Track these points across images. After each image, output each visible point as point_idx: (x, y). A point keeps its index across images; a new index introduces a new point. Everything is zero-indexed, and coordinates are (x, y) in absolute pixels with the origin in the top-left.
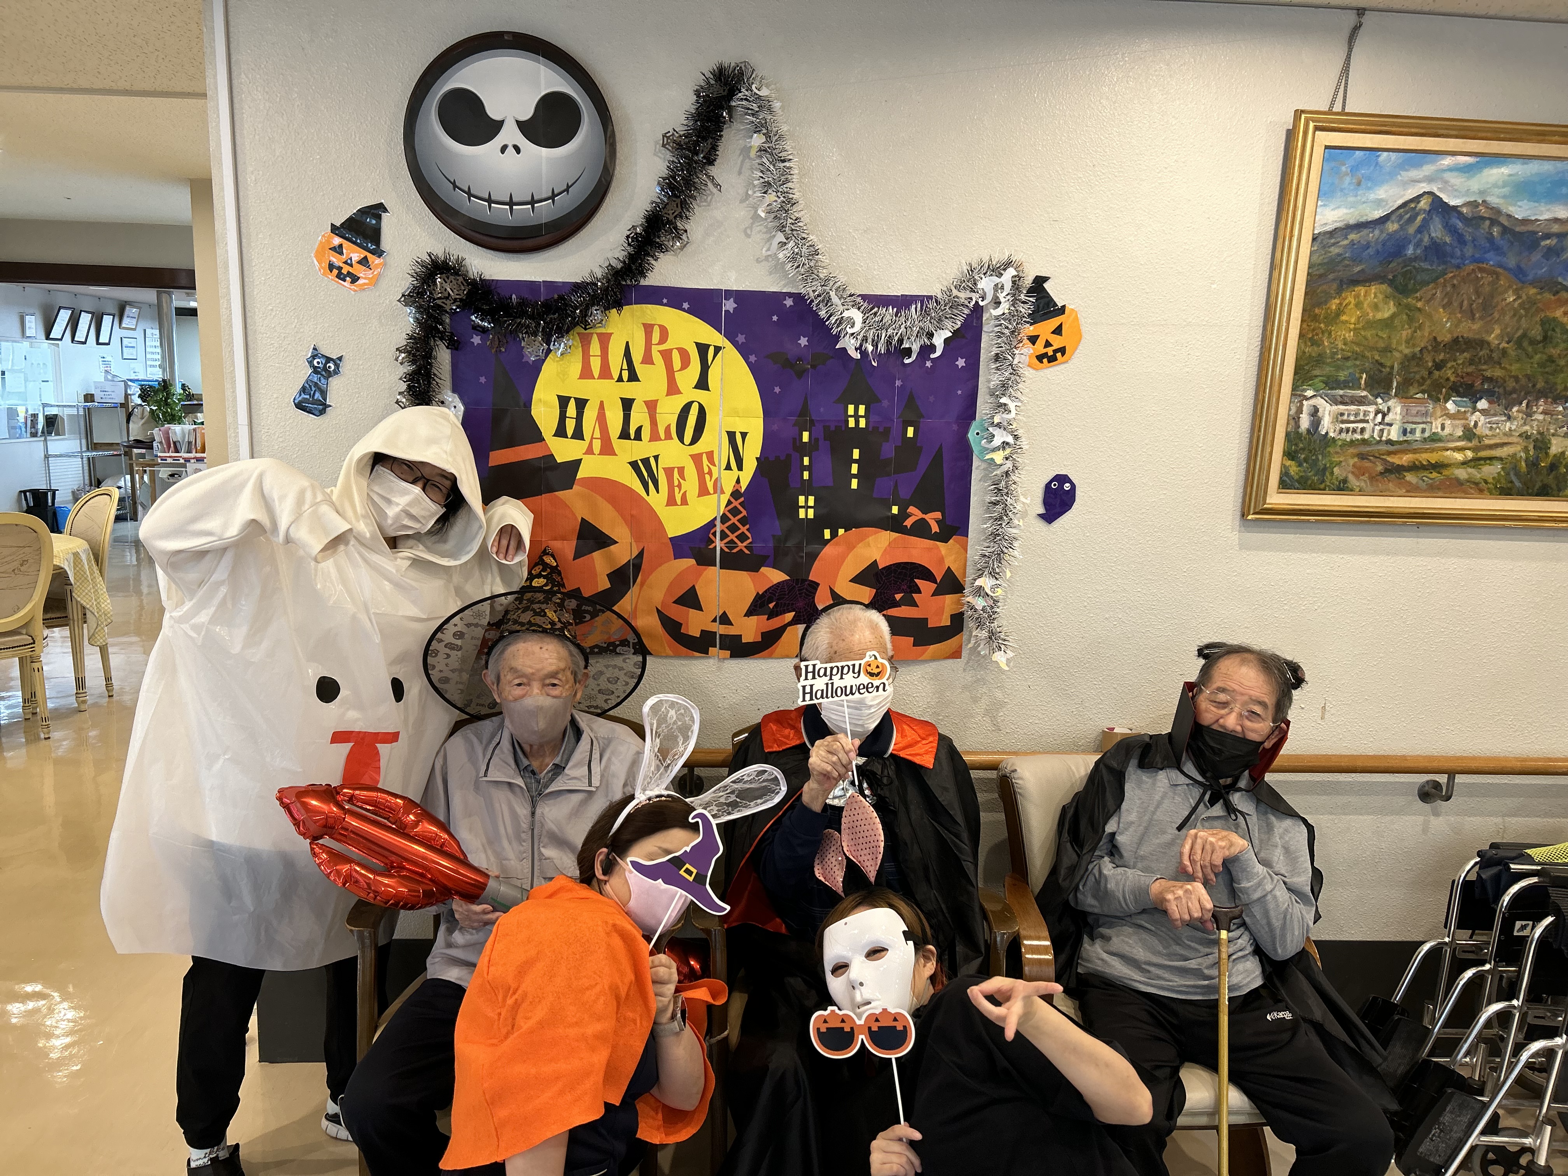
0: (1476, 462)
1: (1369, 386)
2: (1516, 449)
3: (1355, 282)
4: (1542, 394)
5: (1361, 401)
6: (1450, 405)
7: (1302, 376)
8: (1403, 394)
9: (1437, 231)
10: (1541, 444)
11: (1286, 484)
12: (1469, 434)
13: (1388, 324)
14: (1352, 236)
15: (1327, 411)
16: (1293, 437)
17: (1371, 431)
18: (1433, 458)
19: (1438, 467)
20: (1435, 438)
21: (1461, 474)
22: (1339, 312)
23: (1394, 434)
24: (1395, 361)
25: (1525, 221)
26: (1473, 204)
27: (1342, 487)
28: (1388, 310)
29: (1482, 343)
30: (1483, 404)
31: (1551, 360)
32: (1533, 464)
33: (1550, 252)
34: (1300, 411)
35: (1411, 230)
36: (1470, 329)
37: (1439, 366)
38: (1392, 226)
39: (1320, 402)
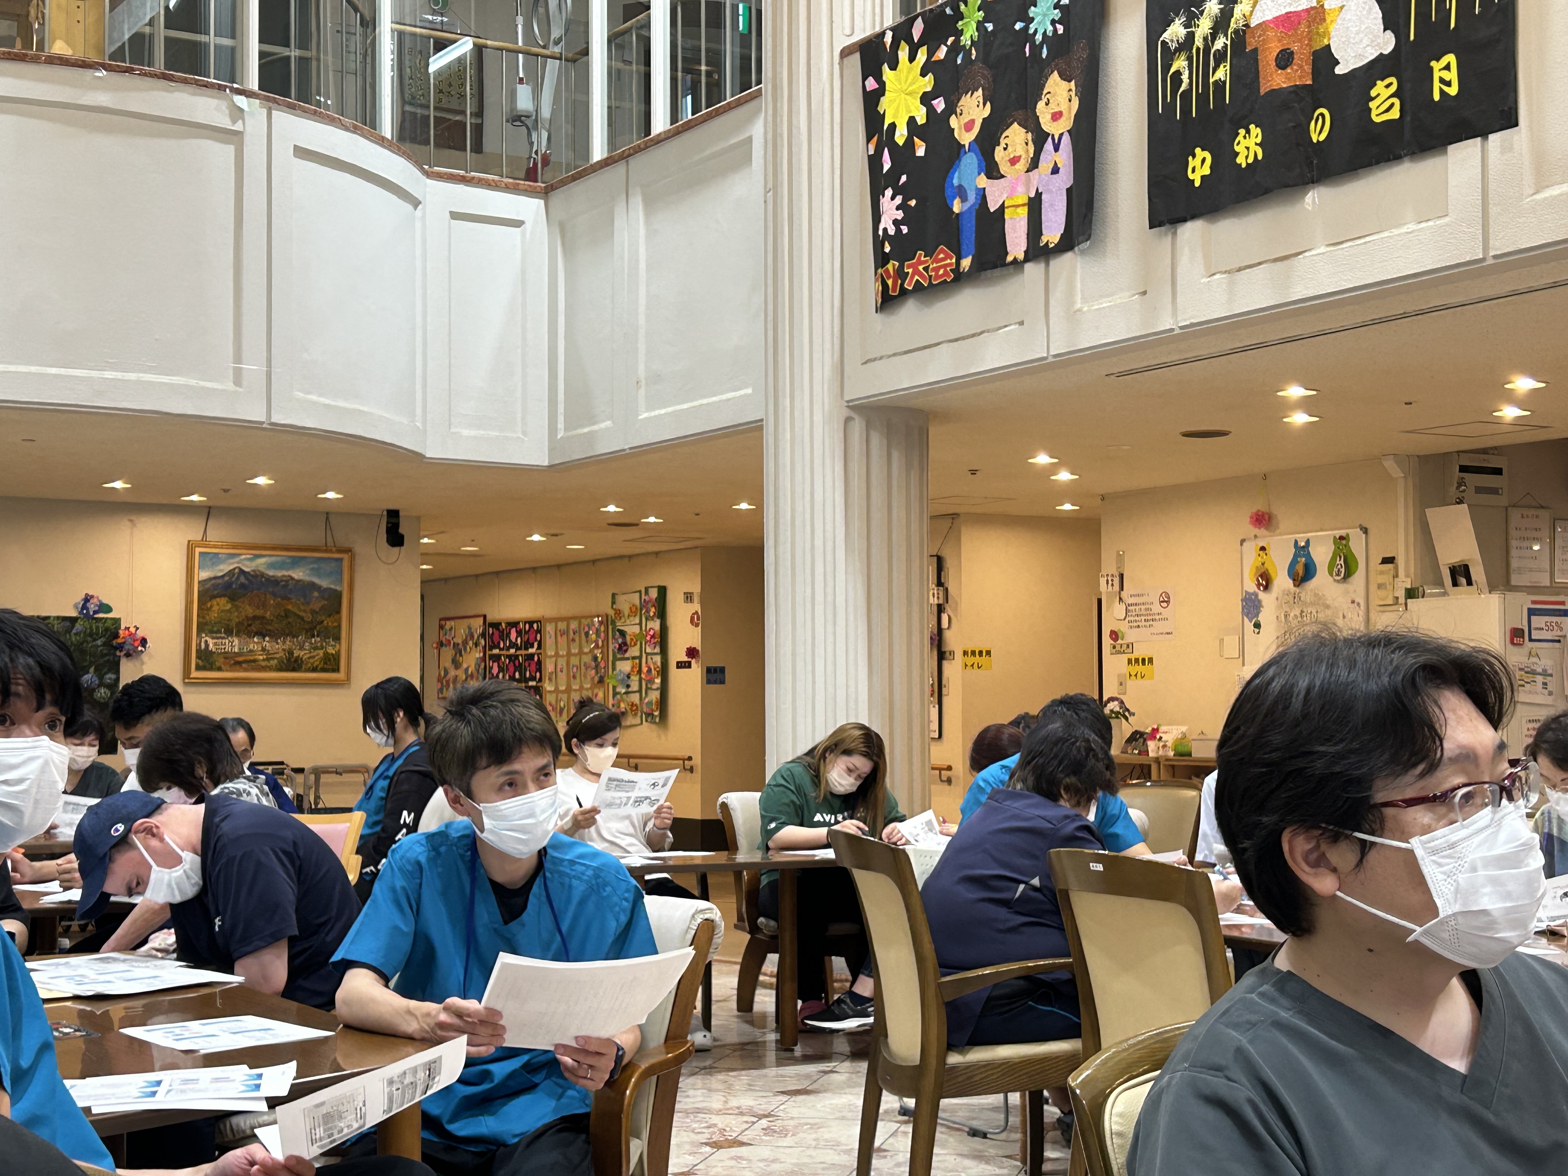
0: (268, 659)
1: (225, 633)
2: (281, 654)
3: (215, 597)
4: (288, 635)
5: (223, 638)
6: (256, 639)
7: (200, 630)
8: (237, 635)
9: (242, 579)
10: (291, 653)
11: (198, 668)
12: (264, 649)
13: (229, 611)
14: (213, 582)
15: (211, 642)
16: (199, 651)
17: (228, 649)
18: (252, 658)
19: (255, 661)
20: (251, 651)
21: (263, 664)
22: (211, 607)
23: (236, 650)
24: (233, 624)
25: (273, 576)
26: (253, 571)
27: (219, 669)
28: (229, 606)
29: (263, 618)
30: (267, 639)
31: (289, 623)
32: (289, 660)
33: (284, 586)
34: (201, 642)
35: (234, 579)
36: (259, 612)
37: (250, 625)
38: (226, 578)
39: (207, 638)
